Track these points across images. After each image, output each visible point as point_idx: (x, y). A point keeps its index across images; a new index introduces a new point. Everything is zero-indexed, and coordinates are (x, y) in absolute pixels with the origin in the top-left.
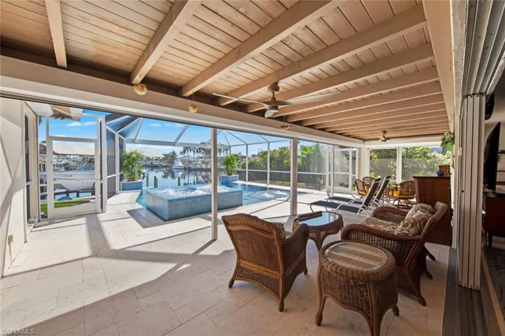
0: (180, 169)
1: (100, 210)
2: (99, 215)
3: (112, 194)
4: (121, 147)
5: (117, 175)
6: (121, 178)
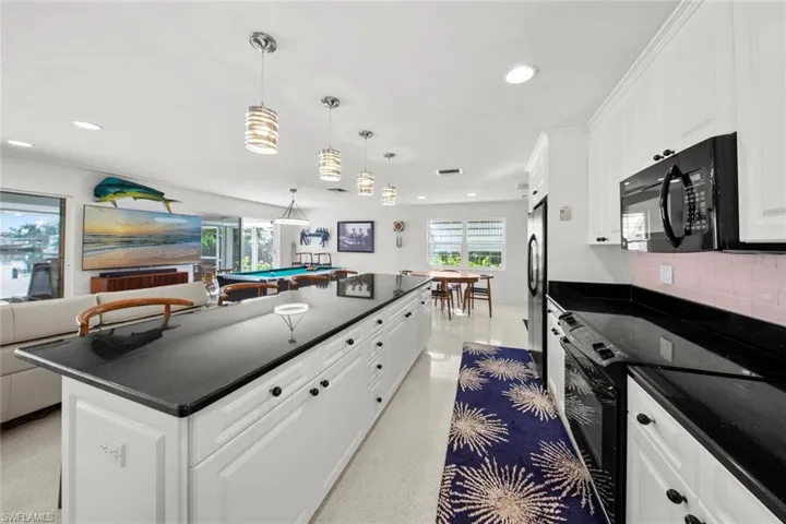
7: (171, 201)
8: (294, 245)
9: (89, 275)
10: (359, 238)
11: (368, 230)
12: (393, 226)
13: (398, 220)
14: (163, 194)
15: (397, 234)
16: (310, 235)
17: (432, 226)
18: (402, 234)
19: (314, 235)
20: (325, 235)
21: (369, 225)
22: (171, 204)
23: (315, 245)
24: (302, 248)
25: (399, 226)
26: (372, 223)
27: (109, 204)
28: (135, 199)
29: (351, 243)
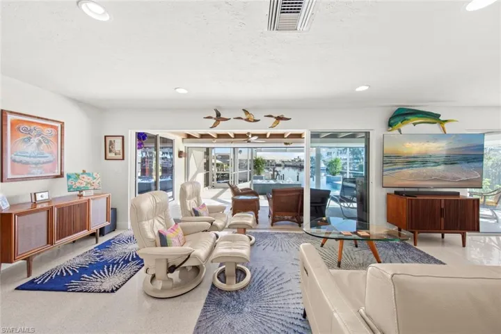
7: (446, 121)
9: (385, 191)
14: (439, 115)
22: (446, 125)
27: (396, 132)
28: (415, 124)
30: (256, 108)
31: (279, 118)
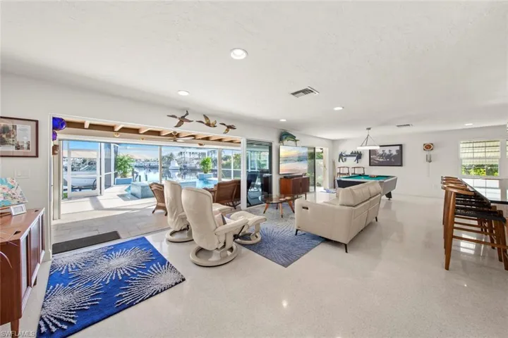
0: (175, 170)
1: (99, 194)
2: (98, 197)
3: (108, 186)
4: (116, 152)
5: (113, 172)
6: (116, 175)
8: (334, 163)
10: (390, 156)
11: (397, 151)
12: (422, 147)
13: (427, 142)
15: (426, 153)
16: (347, 156)
17: (461, 145)
18: (432, 152)
19: (349, 156)
20: (359, 156)
21: (398, 148)
23: (351, 162)
24: (341, 164)
25: (428, 147)
26: (401, 146)
29: (381, 160)
30: (213, 116)
31: (229, 127)
